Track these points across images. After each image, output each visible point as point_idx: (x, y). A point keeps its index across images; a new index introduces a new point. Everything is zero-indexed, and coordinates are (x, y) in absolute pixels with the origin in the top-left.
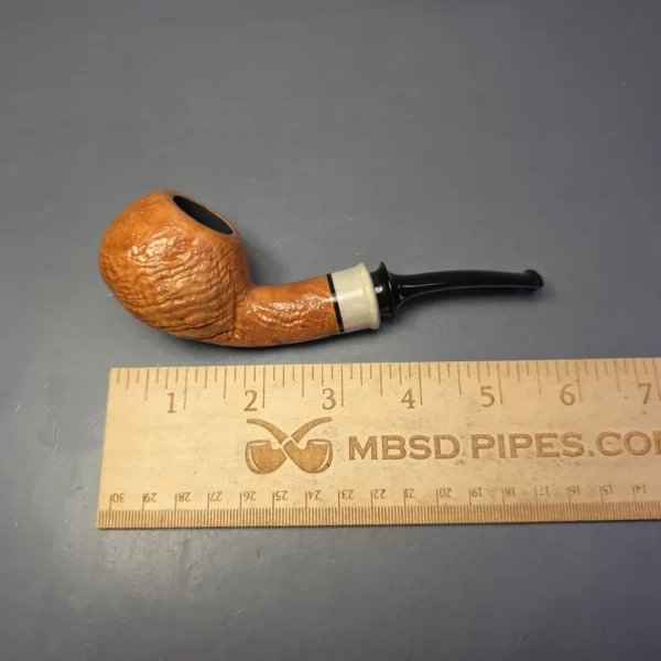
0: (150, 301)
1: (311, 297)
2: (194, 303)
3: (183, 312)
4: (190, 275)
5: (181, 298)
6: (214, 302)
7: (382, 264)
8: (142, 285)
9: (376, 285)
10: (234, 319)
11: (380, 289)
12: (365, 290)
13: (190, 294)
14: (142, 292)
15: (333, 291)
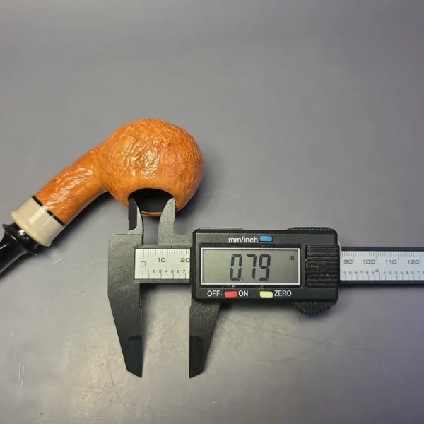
1: (61, 199)
4: (125, 153)
9: (26, 235)
12: (28, 225)
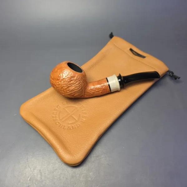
0: (65, 92)
2: (76, 91)
3: (74, 94)
5: (73, 91)
6: (81, 90)
7: (120, 74)
8: (63, 89)
9: (118, 79)
10: (85, 92)
11: (120, 80)
13: (75, 90)
14: (63, 90)
15: (108, 81)
